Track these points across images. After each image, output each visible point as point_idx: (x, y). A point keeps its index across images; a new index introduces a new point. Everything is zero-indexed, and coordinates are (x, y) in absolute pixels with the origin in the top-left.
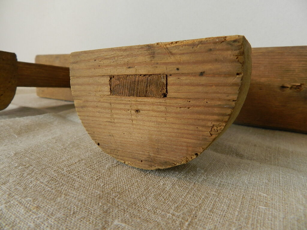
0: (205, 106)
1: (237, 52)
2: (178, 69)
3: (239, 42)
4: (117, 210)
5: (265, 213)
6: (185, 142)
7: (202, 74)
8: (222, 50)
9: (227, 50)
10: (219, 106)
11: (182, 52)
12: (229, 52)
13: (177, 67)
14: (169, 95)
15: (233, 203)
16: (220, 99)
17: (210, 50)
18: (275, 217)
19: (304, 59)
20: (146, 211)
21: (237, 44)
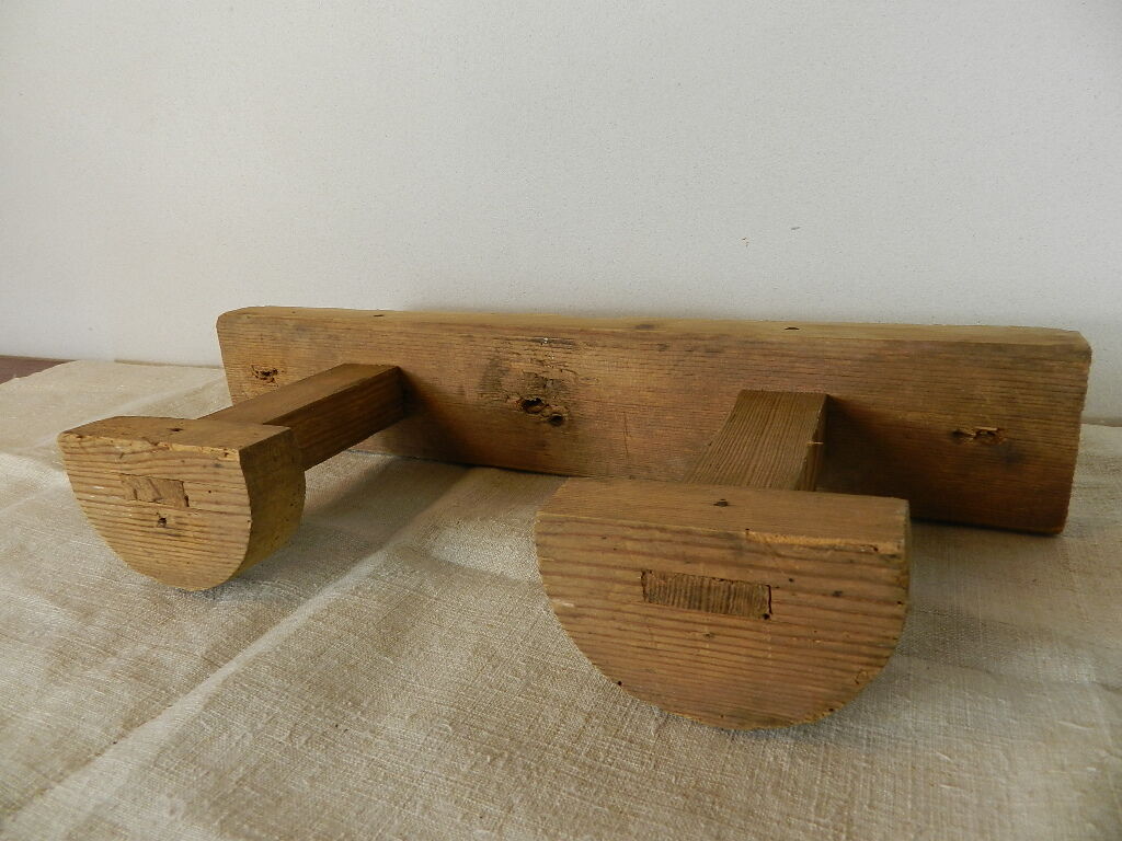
0: (844, 641)
1: (897, 572)
2: (791, 580)
3: (899, 558)
4: (732, 832)
5: (951, 799)
6: (810, 691)
7: (837, 594)
8: (872, 565)
9: (881, 566)
10: (870, 644)
11: (798, 555)
12: (884, 571)
13: (791, 577)
14: (773, 618)
15: (899, 783)
16: (871, 635)
17: (852, 562)
18: (965, 804)
19: (1004, 377)
20: (775, 824)
21: (896, 561)
